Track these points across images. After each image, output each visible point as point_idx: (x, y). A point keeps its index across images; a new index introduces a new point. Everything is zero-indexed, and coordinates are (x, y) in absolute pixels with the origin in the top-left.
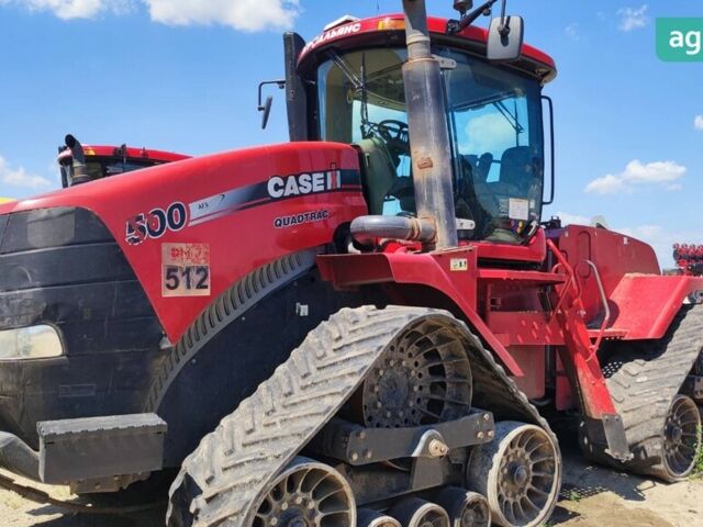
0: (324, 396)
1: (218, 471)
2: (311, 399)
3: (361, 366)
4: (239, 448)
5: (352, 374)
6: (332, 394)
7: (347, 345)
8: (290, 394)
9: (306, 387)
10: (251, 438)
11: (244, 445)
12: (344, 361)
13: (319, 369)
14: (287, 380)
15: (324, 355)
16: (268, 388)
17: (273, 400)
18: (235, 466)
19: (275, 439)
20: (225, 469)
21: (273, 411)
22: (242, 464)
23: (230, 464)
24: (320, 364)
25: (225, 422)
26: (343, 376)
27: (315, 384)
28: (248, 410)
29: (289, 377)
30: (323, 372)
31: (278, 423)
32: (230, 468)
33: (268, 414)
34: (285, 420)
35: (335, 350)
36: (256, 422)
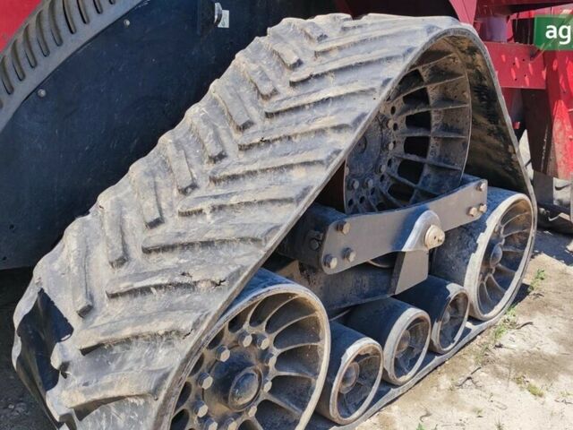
0: (290, 167)
1: (101, 296)
2: (264, 171)
3: (356, 114)
4: (136, 254)
5: (339, 128)
6: (307, 164)
7: (317, 76)
8: (221, 156)
9: (251, 146)
10: (158, 236)
11: (147, 251)
12: (317, 104)
13: (269, 115)
14: (211, 133)
15: (275, 92)
16: (178, 144)
17: (190, 166)
18: (133, 292)
19: (207, 244)
20: (113, 296)
21: (194, 186)
22: (145, 290)
23: (123, 286)
24: (269, 107)
25: (106, 199)
26: (321, 132)
27: (268, 142)
28: (146, 181)
29: (215, 128)
30: (278, 121)
31: (207, 212)
32: (123, 294)
33: (184, 192)
34: (221, 207)
35: (293, 84)
36: (164, 205)
